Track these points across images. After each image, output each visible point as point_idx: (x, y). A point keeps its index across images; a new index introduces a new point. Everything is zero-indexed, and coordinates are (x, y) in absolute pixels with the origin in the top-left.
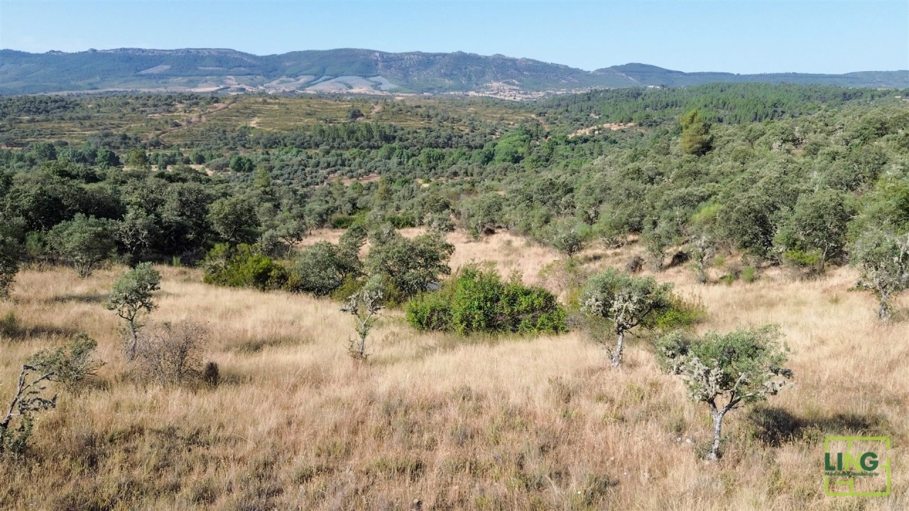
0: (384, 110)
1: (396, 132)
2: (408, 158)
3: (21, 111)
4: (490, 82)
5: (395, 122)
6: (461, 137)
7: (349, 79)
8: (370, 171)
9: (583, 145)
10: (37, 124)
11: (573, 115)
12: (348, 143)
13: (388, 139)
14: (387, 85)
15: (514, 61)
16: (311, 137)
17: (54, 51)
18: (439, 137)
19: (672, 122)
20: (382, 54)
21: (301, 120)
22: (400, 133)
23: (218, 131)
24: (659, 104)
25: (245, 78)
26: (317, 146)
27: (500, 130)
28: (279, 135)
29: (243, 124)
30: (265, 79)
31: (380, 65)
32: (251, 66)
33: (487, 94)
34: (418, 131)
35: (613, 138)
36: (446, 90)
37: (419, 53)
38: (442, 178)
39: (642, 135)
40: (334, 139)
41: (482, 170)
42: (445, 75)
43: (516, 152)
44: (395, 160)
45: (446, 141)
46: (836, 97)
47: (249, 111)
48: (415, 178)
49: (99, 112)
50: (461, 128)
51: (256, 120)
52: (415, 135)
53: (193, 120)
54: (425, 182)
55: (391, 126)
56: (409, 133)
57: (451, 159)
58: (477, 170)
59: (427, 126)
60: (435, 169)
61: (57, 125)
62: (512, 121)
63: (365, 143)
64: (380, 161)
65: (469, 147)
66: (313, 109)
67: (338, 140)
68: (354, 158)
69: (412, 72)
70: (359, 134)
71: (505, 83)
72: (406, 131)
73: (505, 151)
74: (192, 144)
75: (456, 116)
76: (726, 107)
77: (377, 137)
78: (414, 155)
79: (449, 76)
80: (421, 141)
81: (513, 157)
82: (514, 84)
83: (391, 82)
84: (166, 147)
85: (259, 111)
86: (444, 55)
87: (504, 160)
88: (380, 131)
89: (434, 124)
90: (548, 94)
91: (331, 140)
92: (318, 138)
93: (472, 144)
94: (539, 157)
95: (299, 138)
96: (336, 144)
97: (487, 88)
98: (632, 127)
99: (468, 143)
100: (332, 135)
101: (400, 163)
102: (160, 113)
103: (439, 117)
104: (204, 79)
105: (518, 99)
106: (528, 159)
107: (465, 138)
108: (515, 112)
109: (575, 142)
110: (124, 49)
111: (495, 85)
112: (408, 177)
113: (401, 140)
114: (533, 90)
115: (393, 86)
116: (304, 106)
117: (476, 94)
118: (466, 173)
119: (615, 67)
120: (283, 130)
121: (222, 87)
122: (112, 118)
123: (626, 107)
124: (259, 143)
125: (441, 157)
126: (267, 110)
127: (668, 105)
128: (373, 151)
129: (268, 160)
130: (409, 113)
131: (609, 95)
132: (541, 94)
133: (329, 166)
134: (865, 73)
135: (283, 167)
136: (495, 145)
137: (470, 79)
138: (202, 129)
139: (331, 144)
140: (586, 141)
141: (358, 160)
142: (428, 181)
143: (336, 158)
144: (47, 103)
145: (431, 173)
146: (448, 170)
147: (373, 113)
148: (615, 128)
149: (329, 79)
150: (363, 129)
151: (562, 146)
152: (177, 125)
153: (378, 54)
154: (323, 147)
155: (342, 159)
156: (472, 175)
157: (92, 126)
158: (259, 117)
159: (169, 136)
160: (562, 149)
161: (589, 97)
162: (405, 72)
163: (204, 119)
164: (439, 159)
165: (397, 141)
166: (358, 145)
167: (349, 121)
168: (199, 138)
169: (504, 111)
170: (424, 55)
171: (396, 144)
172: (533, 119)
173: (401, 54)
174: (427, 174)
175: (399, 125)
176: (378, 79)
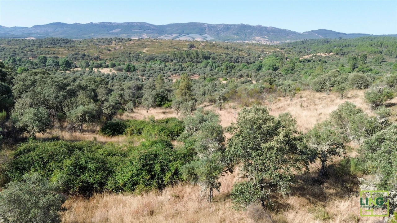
0: (206, 45)
1: (210, 55)
2: (216, 67)
3: (48, 43)
4: (255, 37)
5: (211, 50)
6: (243, 58)
7: (193, 35)
8: (194, 73)
9: (309, 63)
11: (298, 50)
12: (187, 60)
13: (206, 58)
14: (209, 38)
15: (266, 28)
16: (169, 56)
17: (77, 23)
18: (232, 58)
19: (354, 53)
20: (208, 25)
21: (166, 49)
22: (213, 55)
23: (127, 53)
24: (341, 45)
25: (150, 34)
26: (171, 61)
27: (262, 56)
28: (154, 55)
29: (140, 50)
30: (158, 35)
31: (207, 29)
32: (153, 30)
33: (253, 42)
34: (222, 54)
35: (324, 60)
36: (235, 40)
37: (224, 25)
38: (233, 78)
39: (339, 59)
40: (180, 58)
41: (257, 74)
42: (235, 34)
43: (275, 65)
44: (209, 68)
45: (236, 59)
47: (144, 45)
48: (219, 77)
49: (79, 44)
50: (243, 54)
51: (147, 49)
52: (220, 56)
53: (117, 48)
54: (224, 80)
55: (208, 52)
56: (217, 56)
57: (239, 68)
58: (254, 74)
59: (226, 52)
60: (230, 73)
61: (57, 49)
62: (267, 52)
63: (195, 60)
64: (201, 68)
65: (248, 63)
66: (173, 44)
67: (182, 58)
68: (188, 67)
69: (221, 32)
70: (192, 56)
71: (262, 37)
72: (216, 54)
73: (268, 65)
74: (113, 59)
75: (240, 49)
76: (382, 46)
77: (201, 57)
78: (219, 66)
79: (237, 34)
80: (223, 59)
81: (273, 67)
82: (265, 38)
83: (211, 37)
84: (101, 60)
85: (149, 45)
86: (235, 25)
87: (269, 69)
88: (203, 54)
89: (230, 52)
90: (282, 42)
91: (178, 58)
92: (172, 57)
93: (249, 61)
95: (163, 57)
96: (180, 60)
97: (253, 40)
98: (332, 55)
99: (247, 61)
100: (179, 56)
101: (211, 70)
102: (104, 45)
103: (232, 49)
104: (134, 35)
105: (268, 44)
106: (282, 69)
107: (245, 58)
108: (269, 48)
109: (304, 62)
111: (257, 38)
112: (215, 77)
113: (213, 59)
114: (274, 40)
116: (169, 43)
117: (248, 42)
118: (248, 76)
119: (312, 31)
120: (157, 53)
121: (140, 38)
122: (83, 47)
124: (144, 59)
126: (152, 45)
127: (346, 46)
128: (199, 64)
129: (144, 67)
130: (218, 47)
131: (312, 42)
132: (278, 42)
133: (174, 70)
135: (150, 70)
136: (261, 62)
137: (246, 35)
138: (120, 52)
139: (178, 60)
140: (309, 61)
141: (190, 68)
142: (226, 79)
143: (179, 66)
144: (59, 41)
145: (228, 75)
146: (237, 73)
147: (201, 46)
148: (323, 55)
149: (185, 35)
150: (194, 53)
151: (298, 63)
152: (109, 50)
153: (206, 25)
154: (174, 61)
155: (181, 67)
156: (251, 77)
158: (148, 48)
159: (104, 55)
160: (299, 65)
161: (303, 42)
162: (218, 32)
163: (122, 48)
164: (232, 68)
165: (211, 59)
166: (191, 61)
167: (188, 49)
168: (118, 56)
169: (263, 48)
170: (226, 25)
171: (210, 61)
172: (278, 51)
173: (216, 25)
174: (226, 75)
175: (212, 52)
176: (206, 35)
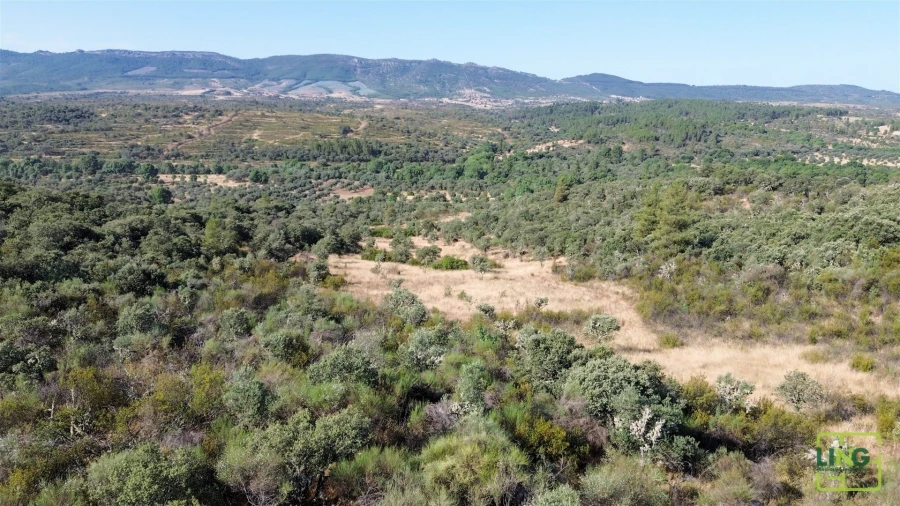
0: (370, 126)
1: (381, 147)
2: (394, 172)
4: (462, 89)
5: (380, 137)
6: (436, 152)
7: (329, 84)
8: (364, 184)
9: (539, 161)
10: (67, 134)
11: (535, 129)
12: (341, 156)
13: (375, 153)
14: (365, 90)
15: (485, 69)
16: (309, 150)
17: (41, 51)
18: (418, 152)
20: (361, 60)
21: (298, 134)
22: (385, 148)
23: (227, 143)
24: (611, 120)
25: (229, 81)
26: (315, 158)
27: (470, 144)
28: (281, 148)
29: (247, 136)
30: (248, 82)
31: (359, 70)
32: (235, 69)
33: (460, 101)
34: (400, 146)
35: (564, 155)
36: (421, 96)
37: (395, 60)
38: (422, 192)
39: (589, 152)
40: (329, 153)
41: (454, 184)
42: (420, 82)
43: (482, 169)
44: (383, 174)
45: (424, 156)
46: (766, 114)
47: (250, 124)
48: (401, 191)
49: (115, 122)
50: (436, 143)
51: (258, 132)
52: (398, 150)
53: (203, 133)
54: (409, 195)
55: (377, 141)
56: (392, 148)
57: (429, 174)
58: (449, 185)
59: (407, 141)
60: (416, 183)
61: (85, 136)
62: (481, 134)
63: (356, 157)
64: (370, 174)
65: (444, 161)
66: (306, 123)
67: (333, 154)
68: (349, 172)
69: (389, 78)
70: (350, 149)
71: (477, 90)
72: (390, 146)
73: (472, 167)
74: (207, 155)
75: (432, 131)
77: (365, 152)
78: (398, 169)
79: (425, 82)
80: (403, 156)
81: (479, 172)
82: (485, 92)
83: (369, 87)
84: (185, 158)
85: (259, 124)
86: (420, 62)
87: (471, 176)
88: (368, 147)
89: (413, 140)
90: (517, 102)
91: (326, 154)
92: (316, 152)
93: (446, 158)
94: (500, 173)
95: (299, 152)
96: (331, 157)
97: (460, 95)
98: (581, 144)
99: (442, 157)
100: (327, 149)
101: (388, 177)
102: (171, 125)
103: (418, 132)
104: (189, 81)
105: (489, 107)
106: (491, 175)
107: (439, 153)
109: (532, 158)
110: (111, 50)
111: (468, 92)
112: (396, 190)
113: (386, 154)
114: (503, 97)
115: (372, 92)
116: (298, 120)
117: (449, 101)
118: (441, 187)
119: (579, 76)
120: (284, 143)
121: (207, 90)
122: (131, 130)
123: (582, 122)
124: (266, 156)
125: (421, 173)
126: (266, 124)
127: (618, 121)
128: (363, 164)
129: (277, 172)
131: (568, 109)
132: (510, 102)
133: (329, 178)
134: (810, 86)
135: (293, 180)
136: (465, 160)
137: (443, 85)
138: (213, 141)
139: (327, 157)
140: (541, 157)
141: (352, 173)
142: (412, 193)
143: (334, 171)
144: (65, 112)
145: (414, 187)
146: (427, 184)
147: (361, 129)
148: (567, 144)
149: (310, 84)
150: (353, 144)
151: (520, 162)
152: (190, 137)
153: (356, 60)
154: (321, 160)
155: (338, 172)
156: (445, 189)
157: (115, 137)
158: (259, 130)
159: (185, 148)
160: (519, 165)
161: (551, 110)
162: (383, 78)
163: (213, 132)
164: (419, 174)
165: (382, 155)
166: (349, 158)
167: (341, 136)
168: (213, 150)
170: (401, 61)
171: (382, 158)
172: (499, 134)
173: (379, 61)
174: (410, 187)
175: (383, 140)
176: (357, 84)
